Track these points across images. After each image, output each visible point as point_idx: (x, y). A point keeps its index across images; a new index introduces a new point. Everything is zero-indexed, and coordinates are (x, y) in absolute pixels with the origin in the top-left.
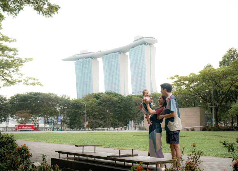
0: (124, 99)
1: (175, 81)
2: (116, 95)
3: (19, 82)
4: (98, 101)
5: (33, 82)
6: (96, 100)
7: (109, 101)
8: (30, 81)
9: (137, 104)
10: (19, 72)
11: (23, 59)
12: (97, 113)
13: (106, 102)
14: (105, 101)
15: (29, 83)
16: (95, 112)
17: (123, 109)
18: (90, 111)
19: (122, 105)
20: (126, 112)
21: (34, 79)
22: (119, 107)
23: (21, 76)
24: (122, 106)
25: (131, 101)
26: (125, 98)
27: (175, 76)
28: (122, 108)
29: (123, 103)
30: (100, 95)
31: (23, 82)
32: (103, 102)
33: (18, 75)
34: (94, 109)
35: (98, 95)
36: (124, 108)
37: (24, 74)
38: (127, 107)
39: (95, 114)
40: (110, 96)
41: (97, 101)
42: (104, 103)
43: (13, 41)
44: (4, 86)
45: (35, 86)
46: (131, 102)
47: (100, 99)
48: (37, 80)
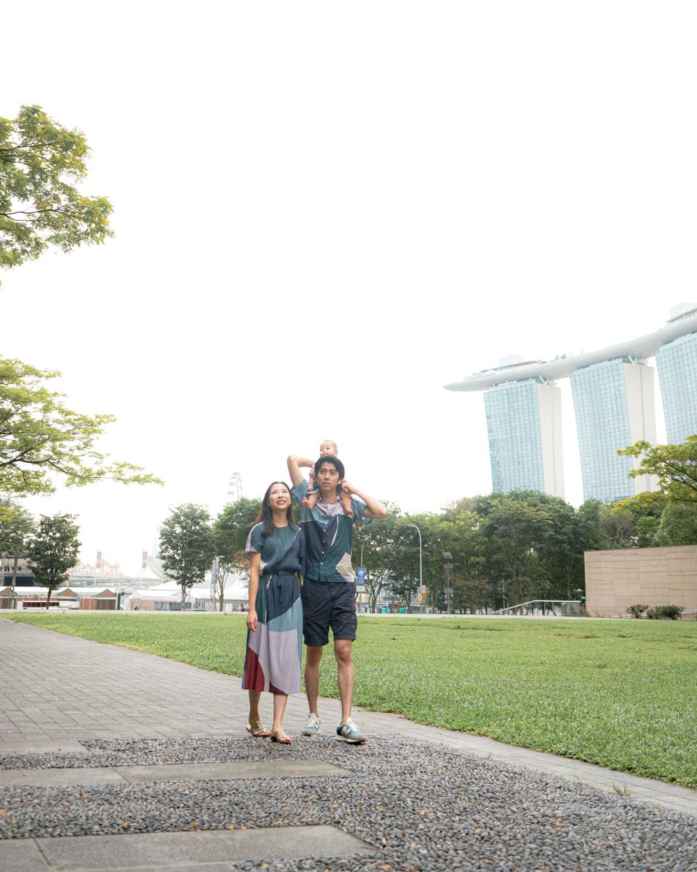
0: (571, 514)
1: (645, 462)
2: (544, 500)
3: (100, 473)
4: (487, 521)
5: (136, 475)
6: (477, 516)
7: (519, 520)
8: (128, 474)
10: (92, 450)
11: (91, 417)
12: (481, 559)
13: (506, 525)
14: (506, 522)
15: (128, 478)
16: (476, 555)
17: (566, 546)
18: (461, 550)
19: (565, 534)
21: (132, 467)
23: (99, 460)
24: (565, 538)
25: (595, 519)
26: (573, 510)
28: (563, 542)
29: (568, 528)
31: (109, 475)
32: (500, 524)
33: (91, 456)
34: (473, 547)
35: (484, 501)
36: (570, 543)
37: (108, 455)
38: (581, 541)
39: (476, 564)
40: (522, 506)
41: (481, 519)
42: (502, 528)
43: (54, 376)
44: (68, 485)
46: (592, 523)
47: (491, 515)
48: (139, 469)
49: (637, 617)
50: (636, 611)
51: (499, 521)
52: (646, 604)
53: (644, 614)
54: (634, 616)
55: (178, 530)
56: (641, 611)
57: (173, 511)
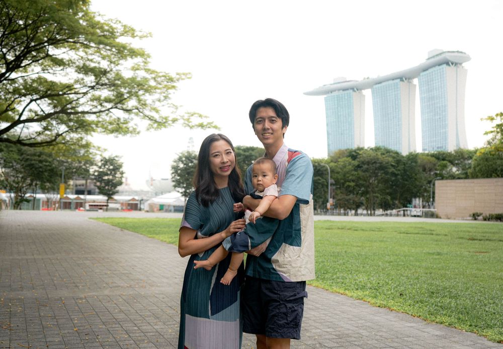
0: (402, 159)
1: (498, 125)
2: (388, 151)
3: (174, 121)
4: (356, 163)
5: (201, 122)
6: (350, 160)
7: (375, 162)
8: (195, 120)
9: (427, 168)
10: (169, 101)
11: (173, 75)
12: (352, 184)
13: (368, 165)
14: (368, 163)
15: (194, 125)
16: (350, 182)
17: (399, 177)
18: (341, 179)
19: (399, 170)
20: (406, 182)
21: (200, 116)
22: (393, 174)
23: (175, 110)
24: (399, 172)
25: (416, 162)
26: (403, 157)
27: (497, 115)
28: (398, 175)
29: (401, 167)
30: (358, 151)
31: (181, 121)
32: (364, 164)
33: (169, 107)
34: (348, 177)
35: (355, 151)
36: (401, 176)
37: (181, 106)
38: (408, 175)
39: (349, 186)
40: (377, 155)
41: (353, 162)
42: (365, 166)
43: (146, 36)
44: (148, 129)
45: (205, 129)
46: (413, 164)
47: (358, 160)
48: (206, 117)
49: (476, 219)
50: (475, 216)
51: (363, 163)
52: (481, 212)
53: (481, 217)
54: (474, 219)
55: (181, 166)
56: (478, 216)
57: (178, 155)
